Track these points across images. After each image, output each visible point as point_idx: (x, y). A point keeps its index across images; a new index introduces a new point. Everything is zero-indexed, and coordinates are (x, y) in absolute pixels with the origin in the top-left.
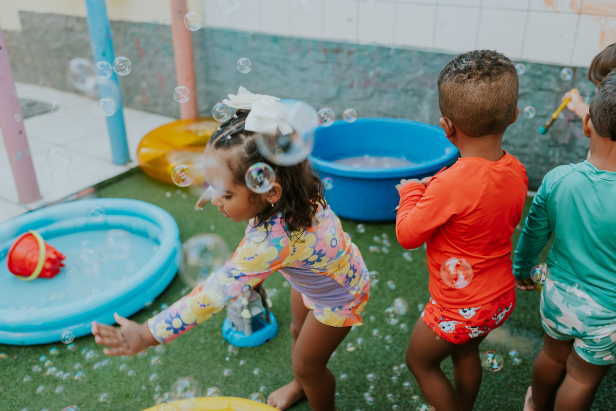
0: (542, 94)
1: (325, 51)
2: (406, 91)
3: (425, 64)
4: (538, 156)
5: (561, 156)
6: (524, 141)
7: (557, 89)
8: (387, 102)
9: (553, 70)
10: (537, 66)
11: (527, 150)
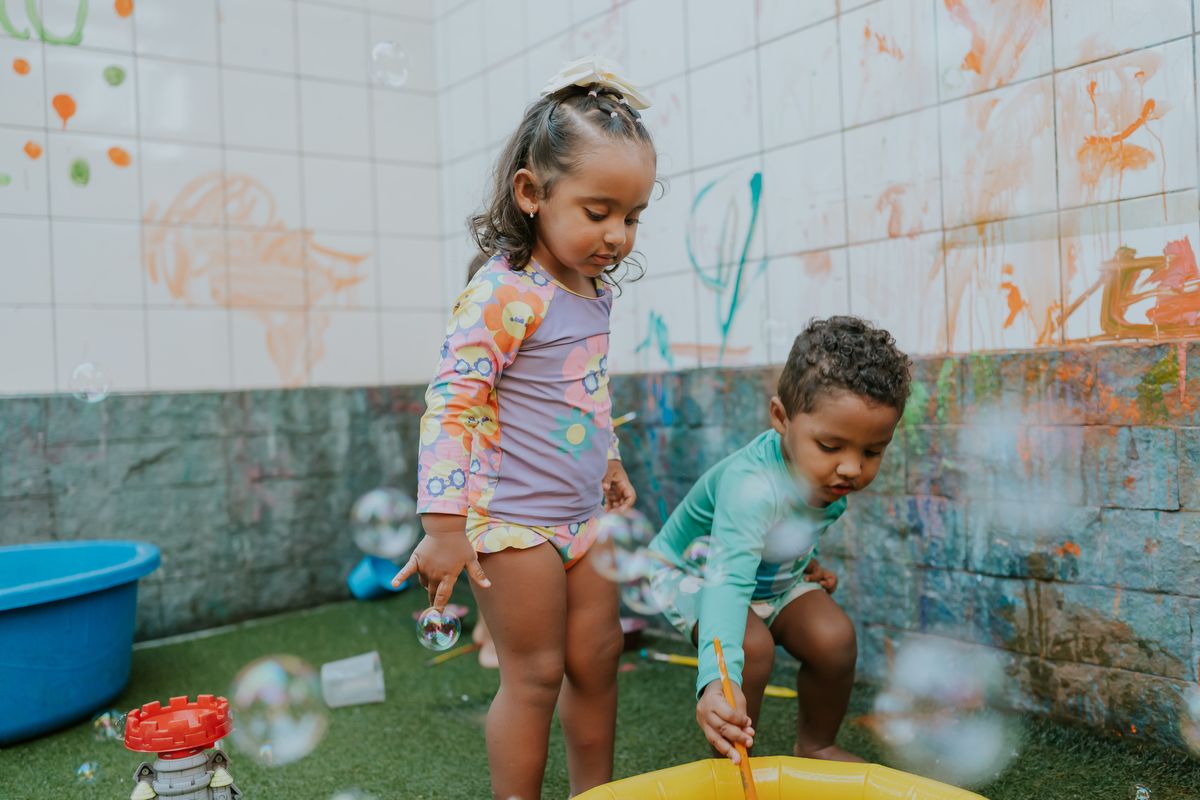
0: (200, 443)
4: (216, 558)
5: (253, 545)
6: (185, 538)
7: (223, 431)
9: (209, 400)
10: (180, 398)
11: (193, 554)
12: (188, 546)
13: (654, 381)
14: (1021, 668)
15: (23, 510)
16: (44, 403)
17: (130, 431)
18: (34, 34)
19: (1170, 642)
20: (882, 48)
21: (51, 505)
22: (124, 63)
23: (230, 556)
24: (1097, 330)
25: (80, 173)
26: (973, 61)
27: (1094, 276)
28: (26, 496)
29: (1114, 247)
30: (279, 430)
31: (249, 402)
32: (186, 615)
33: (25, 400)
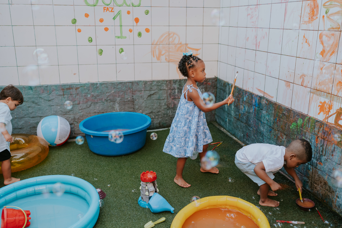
0: (162, 91)
1: (63, 89)
2: (107, 101)
3: (114, 88)
4: (164, 114)
5: (171, 112)
6: (158, 110)
7: (166, 89)
8: (98, 107)
9: (164, 82)
10: (158, 82)
11: (160, 113)
12: (159, 112)
13: (255, 96)
14: (309, 182)
15: (128, 104)
16: (132, 83)
17: (148, 88)
18: (131, 5)
19: (333, 188)
20: (306, 42)
21: (133, 103)
22: (149, 9)
23: (167, 114)
24: (333, 123)
25: (140, 35)
26: (322, 53)
27: (335, 111)
28: (129, 101)
29: (339, 107)
30: (178, 88)
31: (172, 82)
32: (158, 125)
33: (129, 82)
